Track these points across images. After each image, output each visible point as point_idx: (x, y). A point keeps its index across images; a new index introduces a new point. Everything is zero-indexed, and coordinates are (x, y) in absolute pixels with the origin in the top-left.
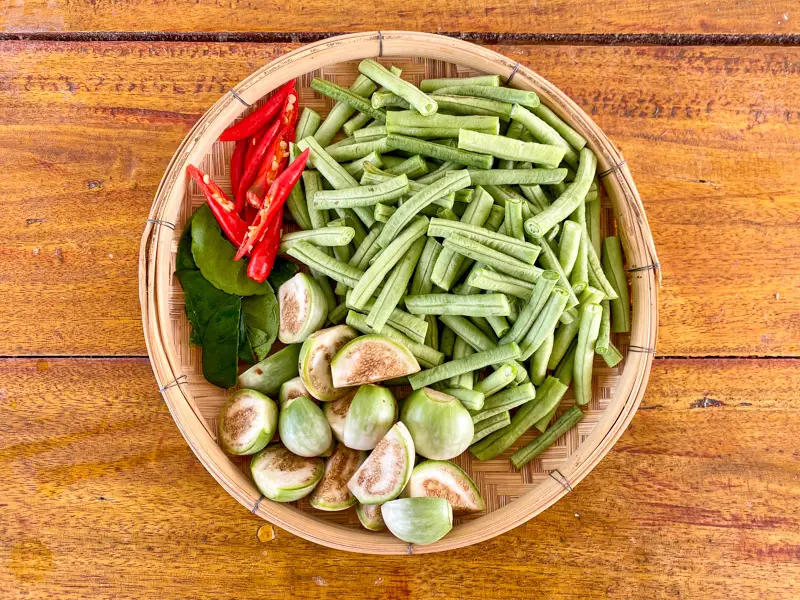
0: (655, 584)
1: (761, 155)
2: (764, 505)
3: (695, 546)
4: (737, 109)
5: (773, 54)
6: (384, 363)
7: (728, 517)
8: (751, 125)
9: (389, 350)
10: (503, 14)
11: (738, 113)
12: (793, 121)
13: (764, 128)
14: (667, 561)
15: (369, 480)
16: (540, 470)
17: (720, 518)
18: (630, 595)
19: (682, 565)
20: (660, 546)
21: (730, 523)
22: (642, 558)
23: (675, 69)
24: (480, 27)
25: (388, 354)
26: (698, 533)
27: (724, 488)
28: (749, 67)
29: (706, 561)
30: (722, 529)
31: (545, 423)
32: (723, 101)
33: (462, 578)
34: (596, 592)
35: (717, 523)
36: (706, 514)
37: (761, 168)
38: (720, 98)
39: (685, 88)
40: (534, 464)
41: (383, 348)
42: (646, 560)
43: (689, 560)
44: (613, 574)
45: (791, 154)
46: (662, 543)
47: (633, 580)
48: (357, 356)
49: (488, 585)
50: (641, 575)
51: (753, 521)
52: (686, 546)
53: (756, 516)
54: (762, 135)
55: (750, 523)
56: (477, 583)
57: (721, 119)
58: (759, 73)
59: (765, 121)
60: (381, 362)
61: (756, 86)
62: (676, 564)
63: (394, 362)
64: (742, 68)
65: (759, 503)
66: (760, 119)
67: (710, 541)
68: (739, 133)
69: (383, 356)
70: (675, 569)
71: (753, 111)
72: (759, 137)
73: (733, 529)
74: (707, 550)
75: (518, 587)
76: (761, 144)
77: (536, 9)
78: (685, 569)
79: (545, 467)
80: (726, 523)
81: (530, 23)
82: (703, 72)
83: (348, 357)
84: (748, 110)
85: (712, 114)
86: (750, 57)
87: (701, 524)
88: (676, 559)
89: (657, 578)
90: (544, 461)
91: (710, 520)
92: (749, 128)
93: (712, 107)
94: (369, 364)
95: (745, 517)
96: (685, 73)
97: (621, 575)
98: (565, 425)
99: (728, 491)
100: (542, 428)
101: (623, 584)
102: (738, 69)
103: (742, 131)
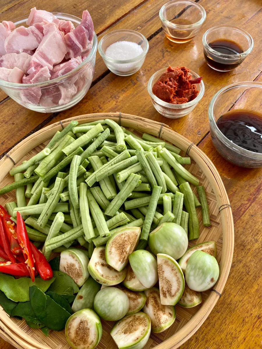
0: (257, 251)
1: (127, 105)
2: (250, 187)
3: (250, 223)
4: (108, 101)
5: (102, 82)
6: (126, 240)
7: (247, 202)
8: (116, 101)
9: (122, 235)
10: (9, 140)
11: (109, 102)
12: (126, 90)
13: (121, 98)
14: (250, 238)
15: (168, 291)
16: (216, 217)
17: (245, 206)
18: (255, 265)
19: (255, 233)
20: (241, 236)
21: (249, 203)
22: (242, 247)
23: (79, 108)
24: (4, 150)
25: (123, 236)
26: (245, 218)
27: (234, 195)
28: (99, 90)
29: (260, 223)
30: (250, 208)
31: (197, 201)
32: (102, 103)
33: (197, 338)
34: (245, 279)
35: (246, 208)
36: (240, 209)
37: (132, 107)
38: (100, 103)
39: (88, 109)
40: (212, 218)
41: (120, 236)
42: (244, 246)
43: (255, 229)
44: (241, 265)
45: (135, 97)
46: (241, 234)
47: (250, 258)
48: (113, 250)
49: (209, 328)
50: (249, 253)
51: (254, 195)
52: (248, 226)
53: (253, 192)
54: (122, 101)
55: (254, 196)
56: (204, 332)
57: (107, 107)
58: (104, 89)
59: (119, 97)
60: (124, 241)
61: (107, 92)
62: (253, 236)
63: (129, 236)
64: (98, 92)
65: (248, 188)
66: (117, 97)
67: (252, 216)
68: (115, 106)
69: (123, 238)
70: (256, 238)
71: (113, 97)
72: (122, 102)
73: (253, 204)
74: (255, 219)
75: (220, 313)
76: (125, 103)
77: (18, 130)
78: (258, 234)
79: (216, 215)
80: (248, 205)
81: (21, 134)
82: (88, 102)
83: (110, 254)
84: (111, 99)
85: (103, 108)
86: (97, 88)
87: (243, 214)
88: (251, 234)
89: (255, 248)
90: (213, 214)
91: (243, 210)
92: (117, 102)
93: (101, 107)
94: (121, 247)
95: (251, 197)
96: (83, 106)
97: (244, 262)
98: (203, 195)
99: (236, 195)
100: (199, 204)
101: (248, 264)
102: (97, 93)
103: (116, 104)
